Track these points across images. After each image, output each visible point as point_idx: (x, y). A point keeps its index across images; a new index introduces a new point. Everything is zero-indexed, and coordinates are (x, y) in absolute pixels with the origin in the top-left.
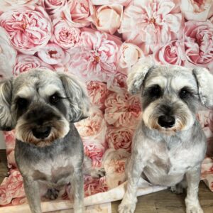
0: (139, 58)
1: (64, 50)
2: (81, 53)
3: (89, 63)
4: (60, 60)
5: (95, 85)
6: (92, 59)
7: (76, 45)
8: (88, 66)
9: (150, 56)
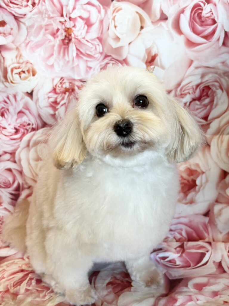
0: (142, 28)
1: (16, 18)
2: (44, 23)
3: (57, 42)
4: (10, 38)
5: (67, 85)
6: (62, 35)
7: (36, 9)
8: (56, 48)
9: (163, 23)
